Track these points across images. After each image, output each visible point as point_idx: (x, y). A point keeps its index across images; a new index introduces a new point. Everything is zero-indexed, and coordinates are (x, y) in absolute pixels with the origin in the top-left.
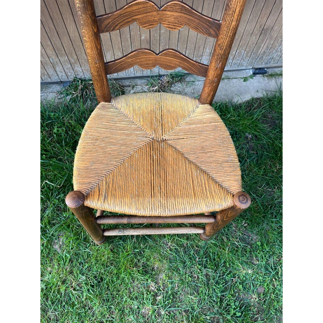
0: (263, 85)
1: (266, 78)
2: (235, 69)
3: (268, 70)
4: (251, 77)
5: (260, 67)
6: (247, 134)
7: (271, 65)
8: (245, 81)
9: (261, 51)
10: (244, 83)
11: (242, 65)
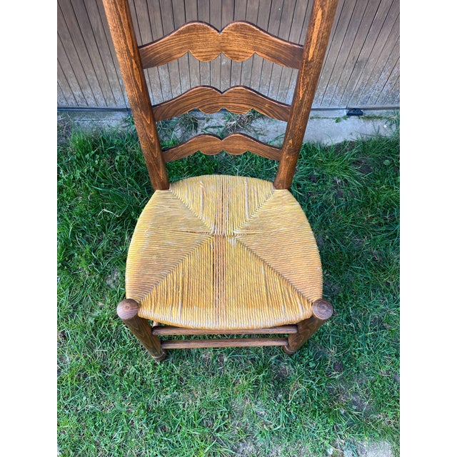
0: (358, 128)
1: (362, 121)
2: (326, 107)
3: (364, 112)
4: (345, 118)
5: (355, 107)
6: (336, 178)
7: (368, 105)
8: (337, 121)
9: (356, 87)
10: (336, 124)
11: (334, 104)
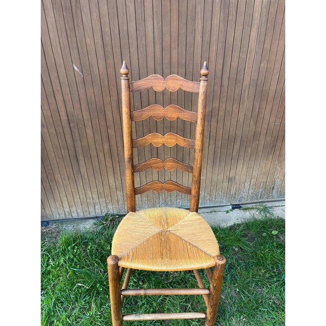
0: (241, 215)
1: (242, 211)
2: (218, 205)
3: (242, 206)
4: (231, 210)
5: (236, 203)
6: (234, 247)
7: (243, 202)
8: (227, 213)
9: (233, 192)
10: (227, 214)
11: (223, 203)
